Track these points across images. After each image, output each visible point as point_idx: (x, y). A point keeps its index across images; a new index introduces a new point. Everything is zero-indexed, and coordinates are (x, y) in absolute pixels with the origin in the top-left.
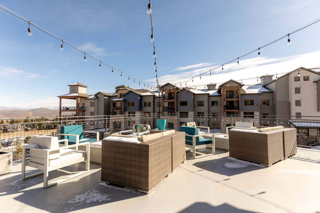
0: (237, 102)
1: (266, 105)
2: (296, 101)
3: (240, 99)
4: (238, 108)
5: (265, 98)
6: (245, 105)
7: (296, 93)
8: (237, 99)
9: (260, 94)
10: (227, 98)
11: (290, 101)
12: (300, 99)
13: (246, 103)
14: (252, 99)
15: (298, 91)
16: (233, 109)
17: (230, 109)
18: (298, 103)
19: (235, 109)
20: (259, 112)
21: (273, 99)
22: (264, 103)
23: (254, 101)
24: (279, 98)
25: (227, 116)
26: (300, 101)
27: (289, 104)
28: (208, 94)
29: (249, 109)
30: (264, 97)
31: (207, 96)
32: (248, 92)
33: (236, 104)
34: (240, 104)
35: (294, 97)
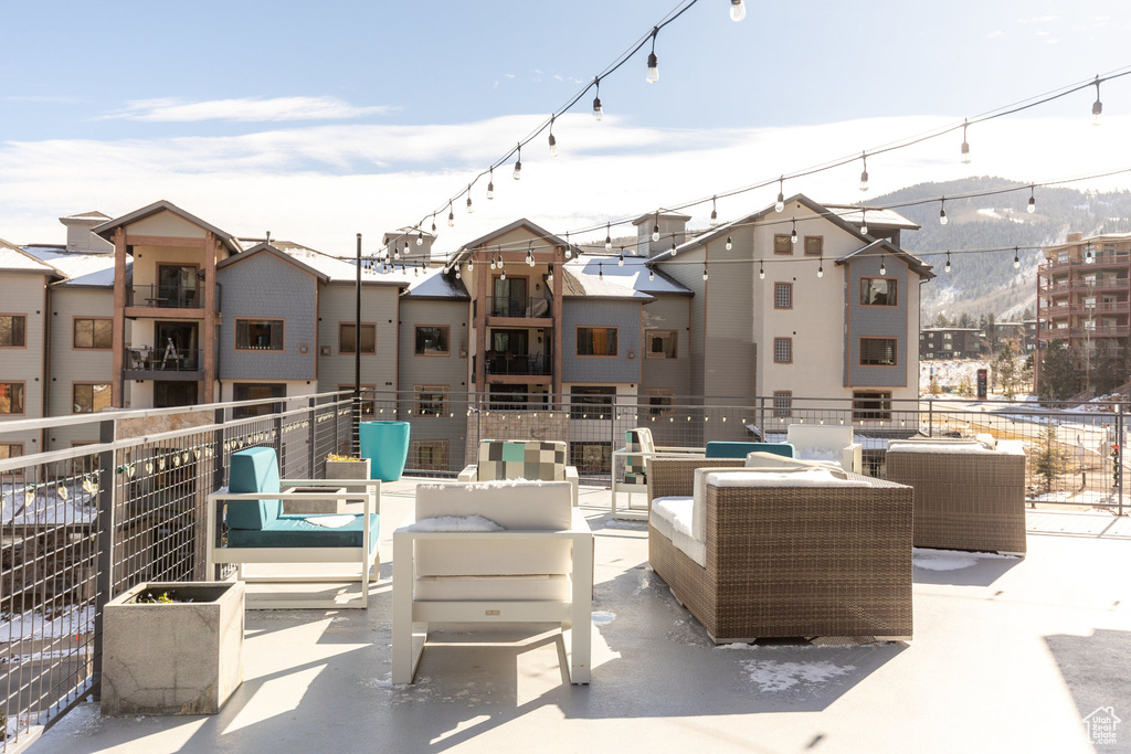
0: (542, 335)
1: (662, 355)
2: (778, 341)
3: (559, 320)
4: (548, 369)
5: (662, 320)
6: (579, 353)
7: (777, 306)
8: (547, 322)
9: (644, 302)
10: (495, 314)
11: (756, 340)
12: (790, 335)
13: (585, 343)
14: (609, 324)
15: (784, 296)
16: (525, 371)
17: (514, 371)
18: (784, 350)
19: (536, 372)
20: (636, 386)
21: (694, 327)
22: (657, 345)
23: (619, 336)
24: (717, 323)
25: (493, 408)
26: (789, 340)
27: (751, 351)
28: (402, 287)
29: (593, 370)
30: (658, 318)
31: (395, 295)
32: (594, 286)
33: (535, 348)
34: (558, 346)
35: (771, 324)
